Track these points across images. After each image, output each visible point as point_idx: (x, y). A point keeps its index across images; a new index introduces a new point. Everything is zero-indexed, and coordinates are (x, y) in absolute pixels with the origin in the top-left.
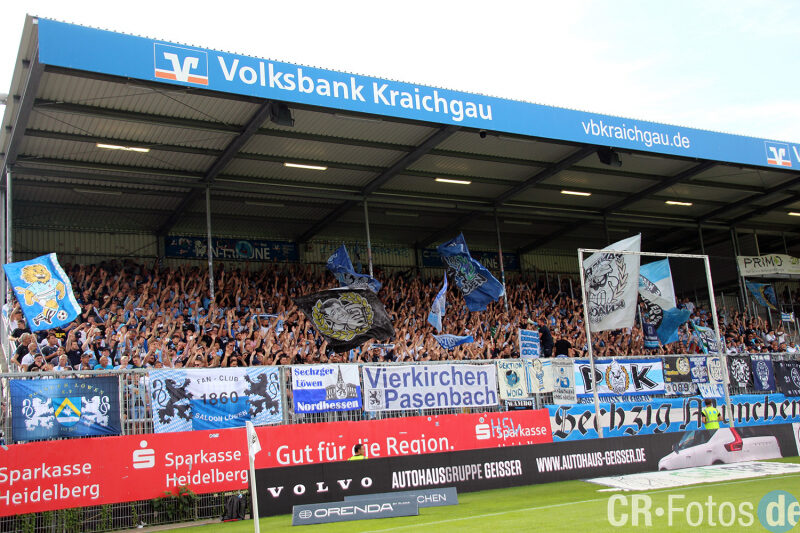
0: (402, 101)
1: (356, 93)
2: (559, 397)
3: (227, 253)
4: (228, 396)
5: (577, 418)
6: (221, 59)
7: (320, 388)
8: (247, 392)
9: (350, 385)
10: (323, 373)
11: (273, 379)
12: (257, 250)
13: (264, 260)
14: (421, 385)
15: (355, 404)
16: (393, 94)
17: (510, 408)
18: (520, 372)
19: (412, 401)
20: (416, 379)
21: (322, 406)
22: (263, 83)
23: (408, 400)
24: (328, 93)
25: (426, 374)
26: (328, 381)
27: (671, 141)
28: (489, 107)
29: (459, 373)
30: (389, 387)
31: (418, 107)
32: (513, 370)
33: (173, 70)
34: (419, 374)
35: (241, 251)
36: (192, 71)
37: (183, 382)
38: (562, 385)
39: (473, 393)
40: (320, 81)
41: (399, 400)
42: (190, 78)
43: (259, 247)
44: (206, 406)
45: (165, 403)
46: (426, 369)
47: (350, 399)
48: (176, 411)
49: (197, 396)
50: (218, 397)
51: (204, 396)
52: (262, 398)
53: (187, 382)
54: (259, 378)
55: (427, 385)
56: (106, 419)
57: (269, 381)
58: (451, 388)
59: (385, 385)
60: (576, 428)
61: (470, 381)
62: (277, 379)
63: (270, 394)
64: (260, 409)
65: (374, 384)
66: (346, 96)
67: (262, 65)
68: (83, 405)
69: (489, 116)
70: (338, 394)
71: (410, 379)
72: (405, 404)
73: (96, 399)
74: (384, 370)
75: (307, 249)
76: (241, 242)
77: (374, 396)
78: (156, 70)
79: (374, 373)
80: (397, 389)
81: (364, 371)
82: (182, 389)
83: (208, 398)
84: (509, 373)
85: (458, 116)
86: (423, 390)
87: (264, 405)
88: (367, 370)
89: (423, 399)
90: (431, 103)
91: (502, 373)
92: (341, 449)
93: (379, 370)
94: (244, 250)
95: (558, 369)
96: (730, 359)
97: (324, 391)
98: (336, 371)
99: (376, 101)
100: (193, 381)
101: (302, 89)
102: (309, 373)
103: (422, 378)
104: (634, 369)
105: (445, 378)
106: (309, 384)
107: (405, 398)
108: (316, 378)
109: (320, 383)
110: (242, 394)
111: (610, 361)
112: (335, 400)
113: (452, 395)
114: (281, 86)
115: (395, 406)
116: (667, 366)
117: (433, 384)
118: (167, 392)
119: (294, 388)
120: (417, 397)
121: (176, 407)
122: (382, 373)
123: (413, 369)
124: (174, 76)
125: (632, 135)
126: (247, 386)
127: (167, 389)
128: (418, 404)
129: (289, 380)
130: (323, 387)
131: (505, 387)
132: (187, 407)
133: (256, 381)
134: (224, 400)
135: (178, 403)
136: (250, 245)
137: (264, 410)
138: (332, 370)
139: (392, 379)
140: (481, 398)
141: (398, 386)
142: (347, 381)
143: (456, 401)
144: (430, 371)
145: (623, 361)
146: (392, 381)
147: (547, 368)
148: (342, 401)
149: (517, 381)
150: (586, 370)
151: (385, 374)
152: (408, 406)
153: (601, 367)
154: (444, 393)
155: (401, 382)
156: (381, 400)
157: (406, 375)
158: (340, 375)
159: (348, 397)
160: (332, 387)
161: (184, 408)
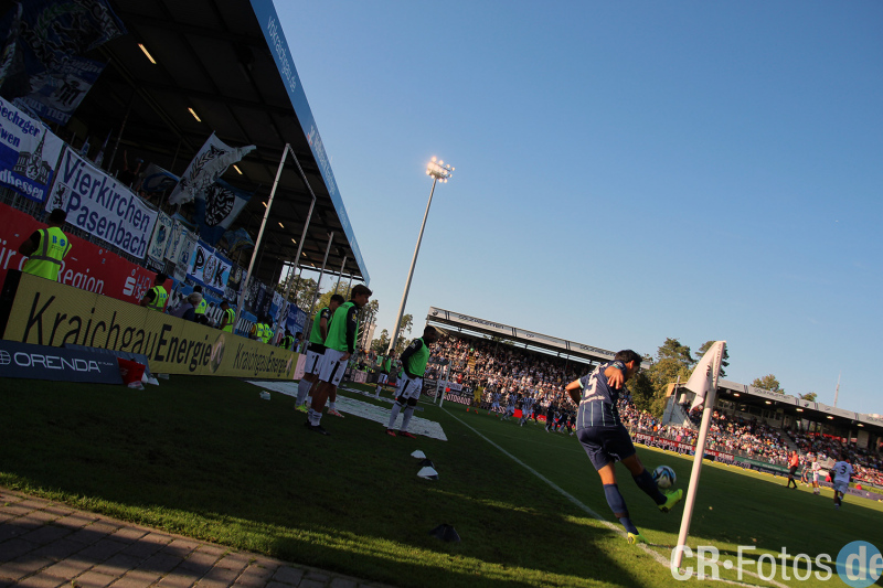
2: (177, 270)
7: (14, 147)
9: (45, 164)
10: (27, 129)
14: (103, 204)
15: (40, 194)
17: (148, 267)
19: (88, 221)
20: (102, 193)
21: (8, 176)
23: (85, 216)
25: (112, 191)
26: (27, 144)
29: (133, 207)
30: (77, 191)
32: (165, 226)
34: (108, 189)
38: (184, 261)
39: (133, 236)
41: (79, 212)
46: (115, 185)
47: (36, 183)
55: (107, 207)
58: (121, 222)
59: (75, 187)
61: (137, 221)
65: (67, 178)
70: (29, 169)
71: (98, 189)
72: (82, 219)
74: (83, 165)
77: (61, 193)
79: (73, 161)
80: (82, 197)
81: (66, 152)
84: (162, 227)
86: (102, 212)
88: (69, 153)
89: (97, 221)
91: (159, 224)
92: (10, 253)
93: (79, 161)
95: (188, 241)
97: (16, 155)
98: (40, 136)
102: (12, 117)
103: (107, 194)
104: (220, 264)
105: (122, 207)
106: (4, 135)
107: (84, 212)
108: (16, 131)
109: (17, 142)
112: (20, 176)
113: (119, 229)
116: (232, 272)
117: (111, 209)
120: (94, 217)
122: (79, 167)
123: (105, 178)
128: (92, 226)
130: (19, 149)
131: (154, 243)
138: (37, 131)
139: (84, 181)
140: (136, 245)
141: (85, 193)
142: (44, 157)
143: (119, 239)
144: (116, 190)
145: (217, 255)
146: (83, 183)
147: (182, 237)
148: (29, 181)
149: (163, 239)
150: (200, 253)
151: (80, 171)
152: (83, 224)
153: (207, 253)
154: (114, 224)
155: (89, 190)
156: (65, 203)
157: (96, 184)
158: (42, 143)
159: (38, 180)
160: (26, 155)
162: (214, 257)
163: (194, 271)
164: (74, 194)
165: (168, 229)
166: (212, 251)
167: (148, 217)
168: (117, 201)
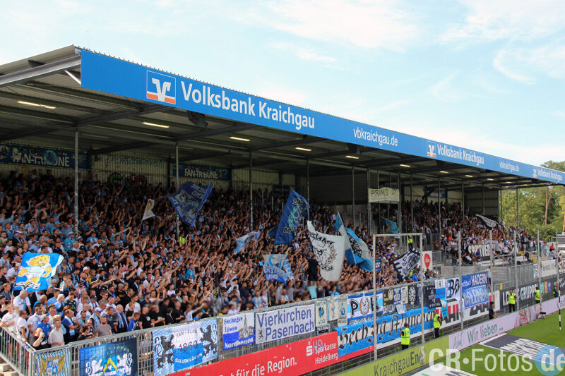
0: (273, 115)
1: (251, 110)
2: (340, 322)
3: (38, 160)
4: (193, 344)
5: (349, 335)
6: (183, 83)
7: (236, 331)
8: (202, 340)
9: (250, 327)
10: (238, 320)
11: (214, 328)
12: (60, 158)
13: (65, 167)
14: (282, 323)
15: (252, 340)
16: (269, 110)
17: (320, 332)
18: (324, 307)
19: (278, 334)
20: (280, 318)
21: (237, 343)
22: (204, 103)
23: (276, 334)
24: (237, 110)
25: (284, 314)
26: (240, 325)
27: (390, 142)
28: (313, 119)
29: (299, 312)
30: (268, 326)
31: (280, 120)
32: (322, 306)
33: (156, 92)
34: (282, 314)
35: (48, 158)
36: (167, 93)
37: (170, 337)
38: (343, 314)
39: (304, 324)
40: (233, 100)
41: (272, 334)
42: (166, 99)
43: (62, 156)
44: (181, 353)
45: (161, 354)
46: (284, 311)
47: (250, 337)
48: (166, 359)
49: (177, 346)
50: (188, 346)
51: (181, 346)
52: (209, 343)
53: (172, 337)
54: (207, 328)
55: (285, 322)
56: (130, 369)
57: (212, 330)
58: (295, 323)
59: (266, 326)
60: (348, 342)
61: (303, 316)
62: (216, 328)
63: (213, 339)
64: (208, 352)
65: (261, 326)
66: (246, 113)
67: (204, 87)
68: (118, 361)
69: (313, 127)
70: (244, 334)
71: (277, 318)
73: (125, 356)
74: (266, 314)
75: (97, 159)
76: (48, 151)
77: (261, 333)
78: (148, 92)
79: (261, 317)
80: (271, 327)
81: (257, 317)
82: (170, 342)
83: (183, 347)
84: (320, 309)
85: (298, 126)
86: (282, 326)
87: (210, 348)
88: (258, 315)
89: (282, 331)
90: (286, 117)
91: (317, 308)
92: (247, 372)
93: (263, 315)
94: (50, 158)
95: (341, 303)
96: (409, 287)
97: (238, 333)
98: (244, 318)
99: (260, 116)
100: (175, 335)
101: (224, 107)
102: (231, 321)
103: (282, 318)
104: (372, 298)
105: (293, 316)
106: (231, 330)
107: (275, 332)
108: (235, 324)
109: (236, 328)
110: (199, 342)
111: (361, 295)
112: (243, 339)
113: (295, 327)
114: (213, 105)
115: (270, 339)
116: (385, 296)
117: (287, 321)
118: (162, 346)
119: (224, 333)
120: (280, 331)
121: (166, 355)
122: (265, 316)
123: (279, 311)
124: (157, 97)
125: (374, 137)
126: (201, 335)
127: (162, 343)
128: (280, 335)
129: (221, 329)
130: (238, 330)
131: (318, 319)
132: (172, 354)
133: (206, 331)
134: (190, 347)
135: (167, 353)
136: (54, 154)
137: (210, 351)
138: (241, 318)
140: (308, 327)
141: (272, 324)
142: (249, 325)
143: (297, 331)
144: (286, 312)
145: (367, 295)
146: (269, 321)
147: (336, 303)
148: (246, 339)
149: (323, 313)
150: (353, 303)
151: (266, 318)
152: (275, 337)
154: (292, 327)
155: (273, 322)
156: (264, 335)
157: (275, 317)
158: (246, 320)
159: (249, 335)
160: (242, 330)
161: (170, 355)
162: (365, 297)
167: (310, 310)
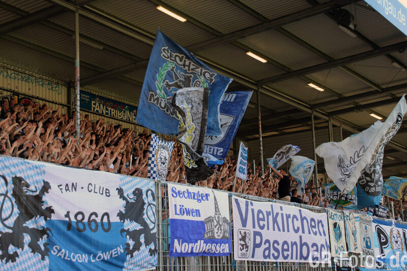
4: (98, 220)
7: (198, 219)
10: (200, 198)
11: (150, 198)
14: (279, 230)
15: (227, 248)
19: (272, 251)
20: (275, 221)
21: (200, 246)
23: (269, 248)
25: (282, 214)
26: (206, 210)
29: (306, 219)
30: (257, 229)
32: (338, 222)
34: (277, 214)
37: (40, 186)
41: (263, 247)
44: (70, 233)
45: (11, 222)
46: (281, 208)
47: (223, 240)
48: (27, 238)
49: (59, 214)
50: (86, 220)
51: (67, 215)
53: (46, 187)
54: (134, 193)
55: (284, 231)
57: (146, 201)
58: (301, 237)
59: (254, 227)
61: (314, 230)
62: (154, 199)
63: (148, 222)
65: (244, 223)
70: (216, 230)
71: (271, 217)
72: (267, 253)
74: (251, 204)
77: (243, 238)
80: (262, 232)
82: (38, 198)
83: (73, 219)
84: (335, 225)
86: (281, 237)
87: (142, 240)
88: (236, 200)
89: (280, 248)
91: (331, 222)
93: (247, 203)
95: (364, 226)
97: (202, 224)
98: (212, 199)
100: (54, 186)
102: (186, 195)
103: (279, 219)
105: (297, 224)
106: (188, 213)
107: (267, 245)
109: (198, 212)
110: (115, 219)
112: (212, 240)
113: (301, 246)
117: (288, 231)
118: (14, 200)
119: (172, 216)
120: (276, 245)
121: (27, 230)
122: (250, 207)
123: (272, 206)
126: (120, 205)
127: (14, 194)
128: (276, 254)
130: (202, 218)
131: (333, 242)
132: (43, 232)
133: (132, 198)
134: (93, 227)
135: (30, 224)
137: (143, 247)
138: (207, 195)
139: (259, 218)
141: (262, 228)
142: (223, 215)
144: (285, 212)
145: (397, 225)
146: (259, 219)
147: (357, 224)
148: (217, 243)
149: (340, 236)
150: (380, 232)
151: (253, 210)
152: (269, 256)
153: (386, 229)
154: (295, 243)
155: (265, 223)
156: (251, 245)
157: (268, 214)
158: (216, 204)
159: (224, 236)
160: (210, 220)
161: (38, 233)
162: (395, 229)
163: (382, 252)
164: (256, 234)
165: (341, 223)
166: (390, 224)
167: (321, 221)
168: (290, 220)
